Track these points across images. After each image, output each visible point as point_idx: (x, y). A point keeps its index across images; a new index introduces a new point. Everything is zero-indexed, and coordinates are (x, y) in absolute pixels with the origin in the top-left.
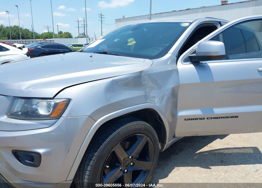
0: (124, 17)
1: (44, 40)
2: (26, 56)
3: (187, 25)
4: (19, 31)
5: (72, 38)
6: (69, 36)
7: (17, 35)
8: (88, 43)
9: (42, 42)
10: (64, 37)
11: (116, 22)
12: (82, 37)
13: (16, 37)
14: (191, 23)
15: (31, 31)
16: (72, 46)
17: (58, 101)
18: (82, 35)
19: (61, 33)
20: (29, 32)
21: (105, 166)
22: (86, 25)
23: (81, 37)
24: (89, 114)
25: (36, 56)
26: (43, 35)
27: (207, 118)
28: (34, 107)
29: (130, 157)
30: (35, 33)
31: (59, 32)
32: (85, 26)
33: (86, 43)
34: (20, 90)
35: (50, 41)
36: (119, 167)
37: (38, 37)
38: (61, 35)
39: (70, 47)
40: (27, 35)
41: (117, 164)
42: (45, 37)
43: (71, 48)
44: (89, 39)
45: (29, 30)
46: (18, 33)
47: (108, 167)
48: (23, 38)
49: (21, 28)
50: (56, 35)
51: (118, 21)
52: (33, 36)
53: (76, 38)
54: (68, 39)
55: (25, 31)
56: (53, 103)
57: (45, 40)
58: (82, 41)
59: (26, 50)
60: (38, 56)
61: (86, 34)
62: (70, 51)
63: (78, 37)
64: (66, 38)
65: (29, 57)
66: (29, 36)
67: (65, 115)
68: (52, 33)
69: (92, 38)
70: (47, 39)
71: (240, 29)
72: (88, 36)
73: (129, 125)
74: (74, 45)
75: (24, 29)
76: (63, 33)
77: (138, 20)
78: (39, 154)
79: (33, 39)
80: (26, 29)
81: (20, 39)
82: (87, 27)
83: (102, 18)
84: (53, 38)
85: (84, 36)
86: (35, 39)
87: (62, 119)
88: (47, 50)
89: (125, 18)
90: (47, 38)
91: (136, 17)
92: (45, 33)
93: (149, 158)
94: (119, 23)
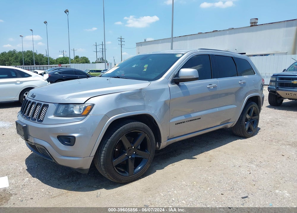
0: (145, 40)
1: (59, 65)
2: (46, 81)
3: (180, 55)
4: (33, 57)
5: (90, 63)
6: (86, 61)
7: (30, 61)
8: (107, 69)
9: (57, 68)
10: (80, 62)
11: (137, 46)
12: (100, 62)
13: (29, 62)
14: (183, 54)
15: (45, 56)
16: (90, 71)
17: (87, 105)
18: (100, 60)
19: (77, 57)
20: (43, 57)
21: (115, 149)
22: (105, 49)
23: (98, 63)
24: (105, 113)
25: (53, 83)
26: (58, 61)
27: (187, 122)
28: (72, 109)
29: (133, 148)
30: (50, 58)
31: (75, 56)
32: (103, 51)
33: (105, 69)
34: (63, 99)
35: (66, 66)
36: (125, 153)
37: (52, 62)
38: (78, 60)
39: (87, 73)
40: (41, 60)
41: (123, 151)
42: (60, 63)
43: (89, 73)
44: (108, 64)
45: (43, 55)
46: (31, 58)
47: (117, 150)
48: (37, 64)
49: (35, 53)
50: (72, 60)
51: (139, 44)
52: (47, 62)
53: (94, 63)
54: (86, 64)
55: (39, 56)
56: (84, 106)
57: (61, 65)
58: (100, 67)
59: (46, 76)
60: (55, 82)
61: (104, 59)
62: (88, 76)
63: (96, 63)
64: (83, 63)
65: (50, 82)
66: (43, 61)
67: (91, 113)
68: (68, 57)
69: (111, 64)
70: (62, 65)
71: (232, 57)
72: (106, 61)
73: (131, 123)
74: (92, 71)
75: (38, 54)
76: (79, 58)
77: (161, 43)
78: (74, 137)
79: (48, 64)
80: (40, 55)
81: (33, 65)
82: (105, 51)
83: (122, 42)
84: (69, 64)
85: (102, 61)
86: (50, 64)
87: (89, 116)
88: (64, 76)
89: (147, 42)
90: (62, 63)
91: (158, 40)
92: (60, 58)
93: (147, 150)
94: (140, 47)
